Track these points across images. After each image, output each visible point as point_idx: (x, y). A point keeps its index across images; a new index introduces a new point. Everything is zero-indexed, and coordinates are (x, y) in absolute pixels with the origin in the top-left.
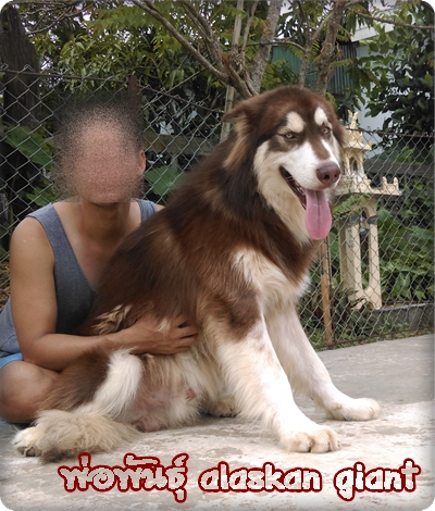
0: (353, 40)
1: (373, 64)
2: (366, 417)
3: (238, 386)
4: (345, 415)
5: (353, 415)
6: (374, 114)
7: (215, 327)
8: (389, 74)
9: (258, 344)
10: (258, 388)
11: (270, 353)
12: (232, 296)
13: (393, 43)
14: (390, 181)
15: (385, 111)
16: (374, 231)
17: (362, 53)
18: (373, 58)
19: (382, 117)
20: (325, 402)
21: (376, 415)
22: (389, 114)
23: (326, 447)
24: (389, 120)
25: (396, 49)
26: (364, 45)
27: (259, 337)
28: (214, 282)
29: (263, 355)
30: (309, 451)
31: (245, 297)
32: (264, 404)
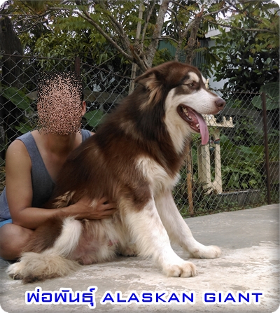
0: (207, 36)
1: (218, 51)
2: (213, 256)
3: (138, 238)
4: (201, 256)
5: (205, 255)
6: (218, 80)
7: (125, 203)
8: (227, 56)
9: (150, 213)
10: (150, 239)
11: (157, 219)
12: (135, 185)
13: (230, 38)
14: (228, 119)
15: (225, 78)
16: (218, 148)
17: (211, 44)
18: (218, 47)
19: (223, 81)
20: (189, 248)
21: (219, 256)
22: (227, 80)
23: (190, 274)
24: (227, 83)
25: (231, 42)
26: (213, 39)
27: (151, 209)
28: (125, 177)
29: (153, 220)
30: (180, 276)
31: (143, 185)
32: (153, 248)
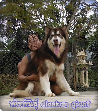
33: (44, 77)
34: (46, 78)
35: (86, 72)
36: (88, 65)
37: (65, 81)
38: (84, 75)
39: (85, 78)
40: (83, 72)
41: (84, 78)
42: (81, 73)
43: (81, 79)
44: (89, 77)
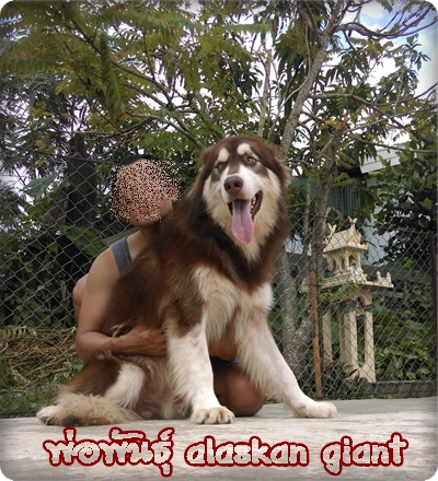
1: (379, 192)
2: (324, 415)
4: (307, 413)
5: (314, 414)
6: (381, 232)
8: (394, 200)
13: (397, 174)
14: (384, 275)
15: (390, 231)
17: (372, 183)
18: (379, 186)
19: (387, 236)
20: (292, 403)
25: (399, 179)
26: (373, 176)
33: (188, 338)
34: (196, 345)
35: (363, 316)
36: (374, 288)
37: (274, 357)
38: (354, 330)
39: (362, 343)
40: (352, 317)
41: (354, 343)
42: (343, 323)
43: (345, 349)
44: (375, 340)
